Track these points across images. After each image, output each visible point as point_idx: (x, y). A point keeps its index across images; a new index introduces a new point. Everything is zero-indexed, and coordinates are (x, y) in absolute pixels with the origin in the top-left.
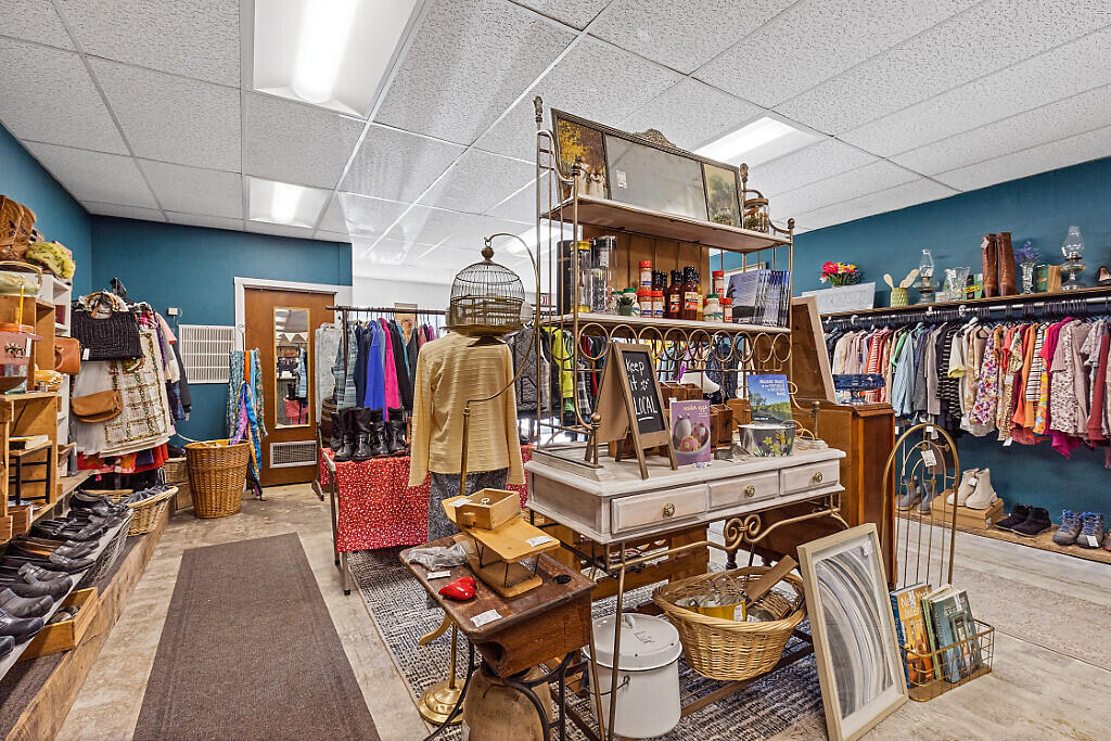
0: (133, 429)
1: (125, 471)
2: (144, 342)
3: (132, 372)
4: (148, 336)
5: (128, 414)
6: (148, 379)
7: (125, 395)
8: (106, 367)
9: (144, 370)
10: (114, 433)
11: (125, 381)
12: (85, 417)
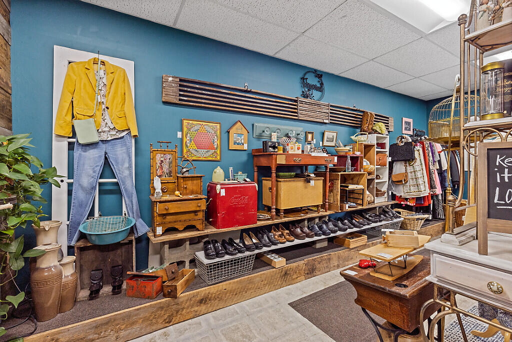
0: (412, 188)
1: (410, 204)
2: (416, 154)
3: (412, 165)
4: (418, 150)
5: (411, 182)
6: (417, 168)
7: (409, 174)
8: (403, 163)
9: (416, 164)
10: (406, 189)
11: (409, 169)
12: (396, 182)
